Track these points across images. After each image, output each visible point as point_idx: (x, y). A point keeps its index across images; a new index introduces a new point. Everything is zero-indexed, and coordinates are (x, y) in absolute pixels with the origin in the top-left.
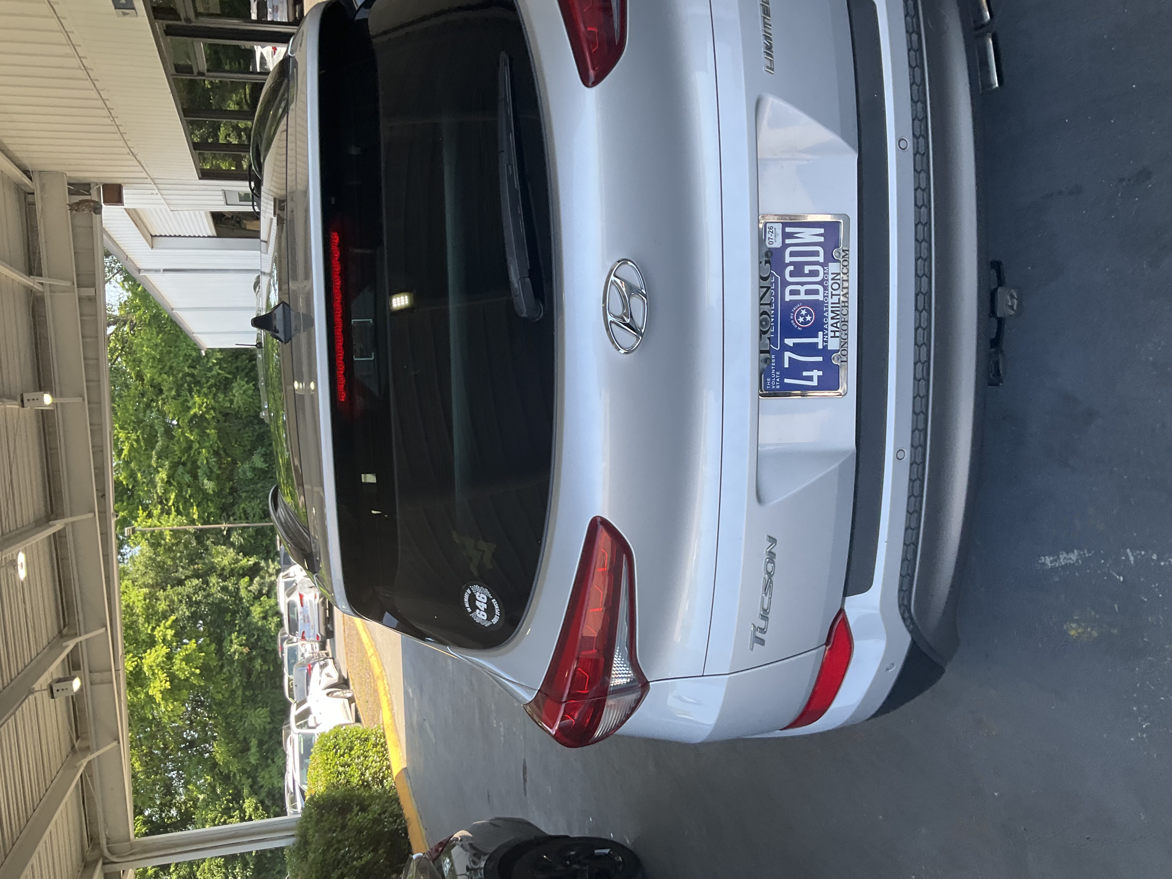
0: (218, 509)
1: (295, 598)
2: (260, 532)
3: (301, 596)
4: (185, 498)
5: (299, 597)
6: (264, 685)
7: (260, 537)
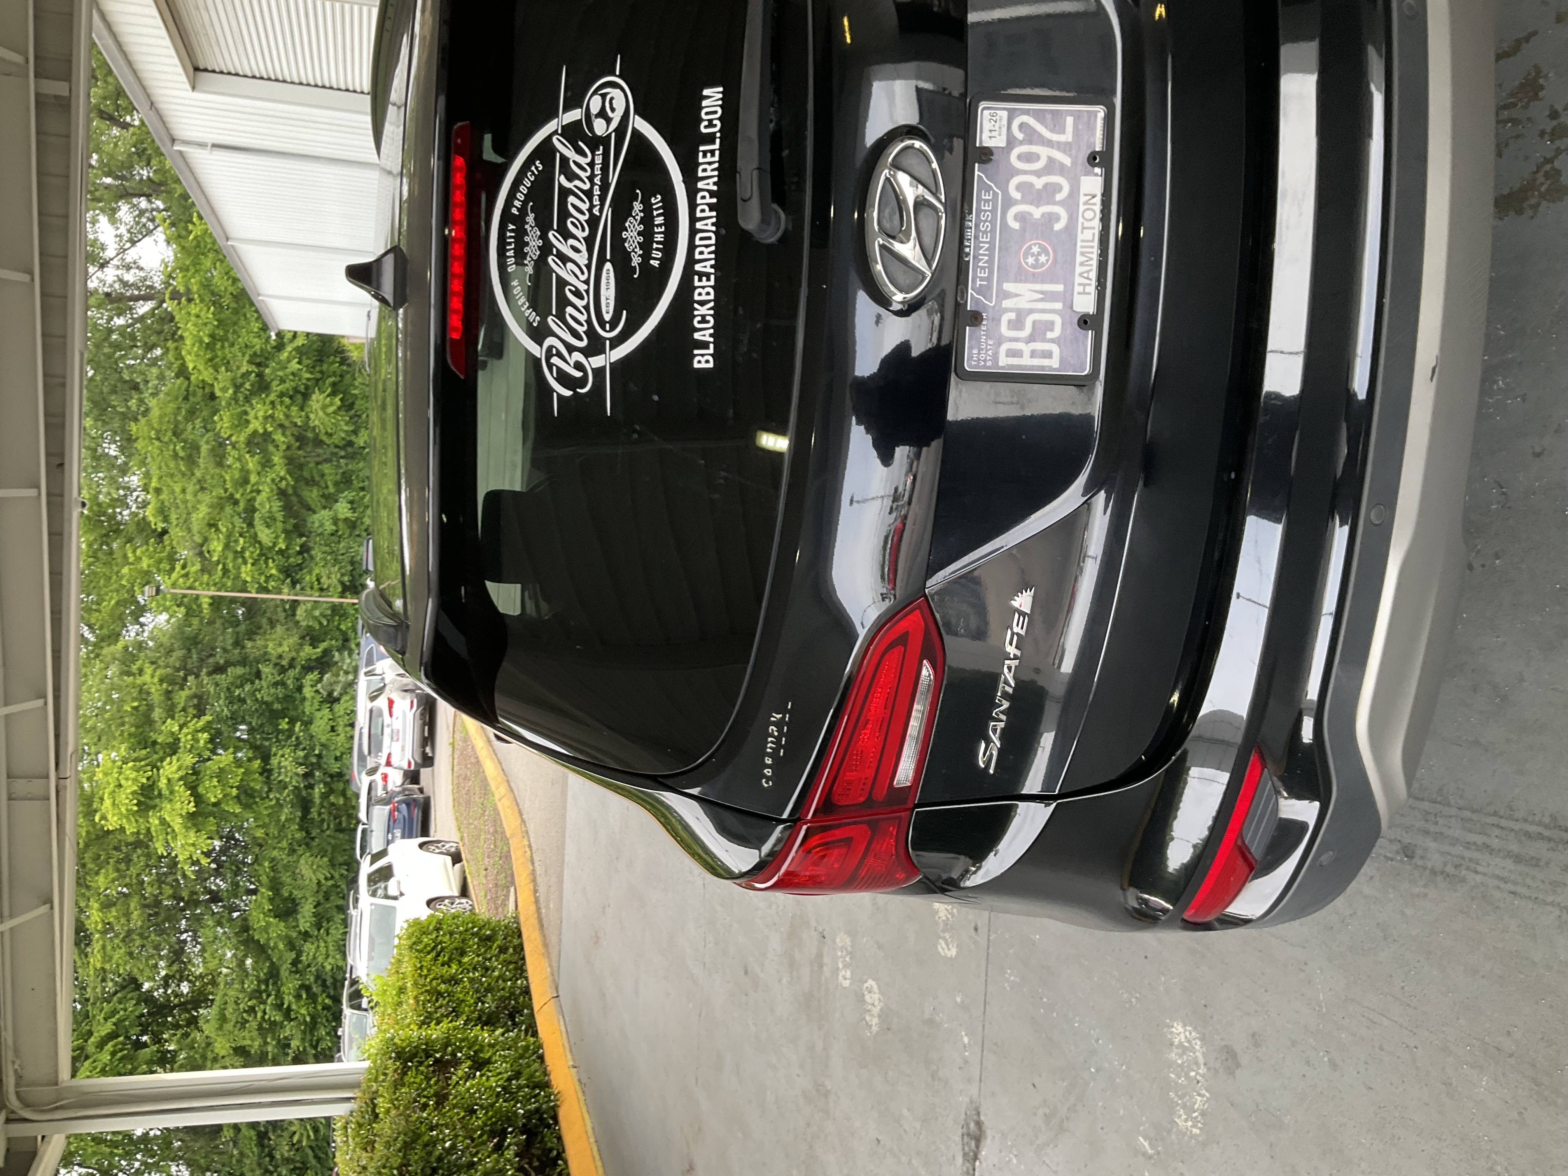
0: (280, 571)
1: (382, 702)
2: (336, 610)
3: (391, 703)
4: (236, 552)
5: (387, 702)
6: (325, 826)
7: (337, 618)
